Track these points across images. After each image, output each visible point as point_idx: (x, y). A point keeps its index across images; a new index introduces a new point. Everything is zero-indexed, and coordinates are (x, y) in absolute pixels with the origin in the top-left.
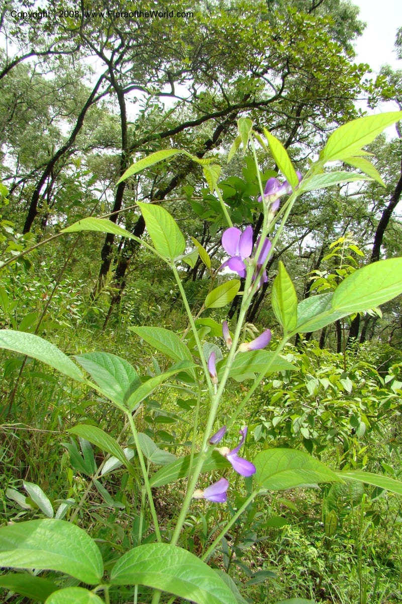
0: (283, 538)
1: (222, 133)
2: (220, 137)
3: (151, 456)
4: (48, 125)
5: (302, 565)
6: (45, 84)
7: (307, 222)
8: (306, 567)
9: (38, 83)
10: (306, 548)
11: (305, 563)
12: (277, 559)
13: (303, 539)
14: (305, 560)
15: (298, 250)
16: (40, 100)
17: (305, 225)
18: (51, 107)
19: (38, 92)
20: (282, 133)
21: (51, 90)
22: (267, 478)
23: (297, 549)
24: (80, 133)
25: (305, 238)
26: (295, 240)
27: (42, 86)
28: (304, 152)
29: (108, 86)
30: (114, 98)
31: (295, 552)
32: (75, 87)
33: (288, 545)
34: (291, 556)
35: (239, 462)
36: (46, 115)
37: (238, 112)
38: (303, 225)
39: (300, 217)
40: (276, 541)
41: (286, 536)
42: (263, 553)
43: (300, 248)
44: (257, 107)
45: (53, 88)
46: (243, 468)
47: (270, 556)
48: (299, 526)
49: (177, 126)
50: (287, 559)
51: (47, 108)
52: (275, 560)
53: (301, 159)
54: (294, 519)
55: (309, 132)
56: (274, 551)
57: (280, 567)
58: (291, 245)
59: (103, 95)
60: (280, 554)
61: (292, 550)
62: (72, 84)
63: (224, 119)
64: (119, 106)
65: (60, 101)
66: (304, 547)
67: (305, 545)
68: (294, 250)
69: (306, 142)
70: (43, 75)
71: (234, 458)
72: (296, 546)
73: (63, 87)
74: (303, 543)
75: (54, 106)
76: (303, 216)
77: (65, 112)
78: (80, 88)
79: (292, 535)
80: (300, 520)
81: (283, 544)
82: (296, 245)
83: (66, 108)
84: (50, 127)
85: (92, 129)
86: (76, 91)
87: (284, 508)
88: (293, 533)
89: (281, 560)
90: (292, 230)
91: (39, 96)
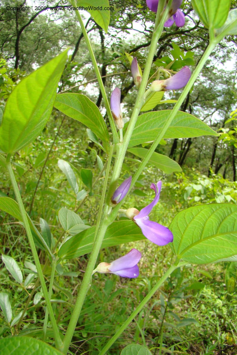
0: (201, 294)
1: (162, 52)
2: (161, 54)
3: (70, 228)
4: (59, 51)
5: (212, 310)
6: (56, 26)
7: (215, 105)
8: (215, 312)
9: (52, 26)
10: (215, 300)
11: (214, 309)
12: (197, 306)
13: (213, 295)
14: (214, 307)
15: (209, 122)
16: (53, 37)
17: (214, 107)
18: (60, 41)
19: (52, 31)
20: (200, 51)
21: (60, 30)
22: (188, 247)
23: (209, 301)
24: (78, 55)
25: (213, 114)
26: (208, 115)
27: (54, 28)
28: (213, 62)
29: (93, 25)
30: (97, 32)
31: (208, 302)
32: (74, 28)
33: (204, 298)
34: (205, 304)
35: (151, 227)
36: (57, 45)
37: (172, 39)
38: (212, 107)
39: (210, 102)
40: (196, 296)
41: (203, 292)
42: (188, 302)
43: (211, 121)
44: (184, 34)
45: (60, 29)
46: (156, 235)
47: (192, 304)
48: (211, 286)
49: (135, 47)
50: (203, 307)
51: (58, 42)
52: (195, 307)
53: (211, 66)
54: (207, 282)
55: (216, 50)
56: (195, 302)
57: (199, 312)
58: (205, 119)
59: (90, 30)
60: (199, 303)
61: (206, 301)
62: (72, 25)
63: (163, 43)
64: (100, 37)
65: (65, 36)
66: (214, 300)
67: (214, 298)
68: (207, 122)
69: (214, 56)
70: (55, 22)
71: (144, 222)
72: (209, 298)
73: (67, 28)
74: (213, 297)
75: (62, 39)
76: (212, 101)
77: (68, 43)
78: (77, 28)
79: (206, 292)
80: (212, 283)
81: (201, 297)
82: (208, 119)
83: (69, 40)
84: (60, 52)
85: (84, 52)
86: (75, 30)
87: (202, 275)
88: (207, 291)
89: (199, 307)
90: (206, 110)
91: (53, 34)
